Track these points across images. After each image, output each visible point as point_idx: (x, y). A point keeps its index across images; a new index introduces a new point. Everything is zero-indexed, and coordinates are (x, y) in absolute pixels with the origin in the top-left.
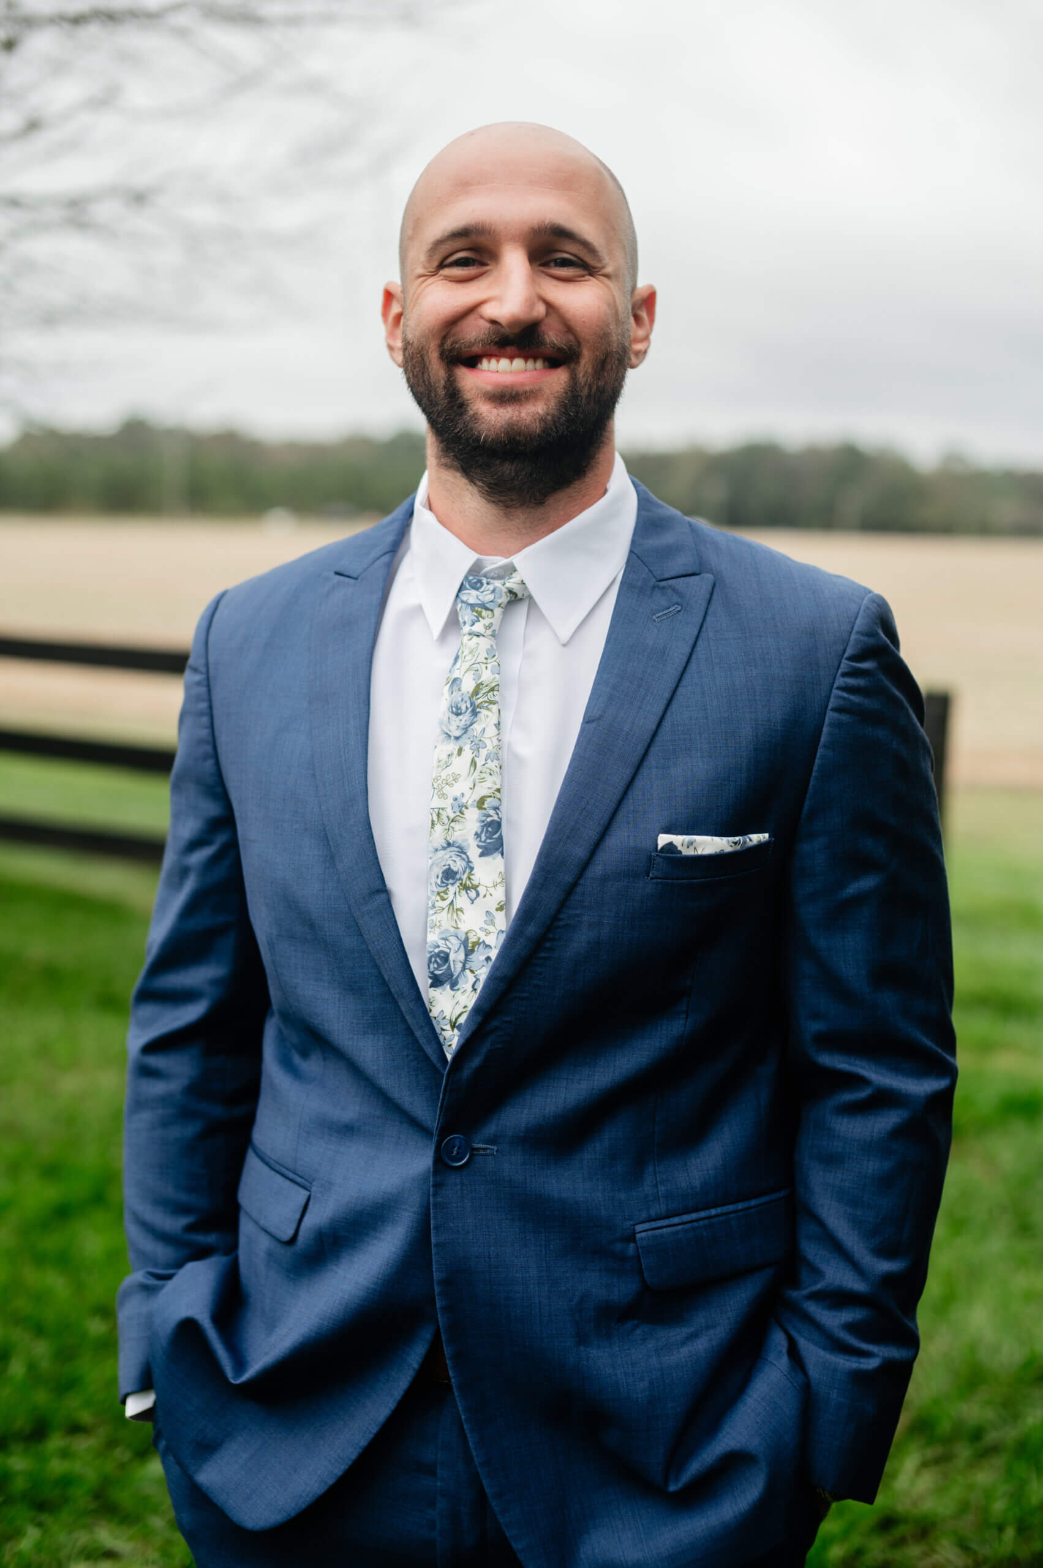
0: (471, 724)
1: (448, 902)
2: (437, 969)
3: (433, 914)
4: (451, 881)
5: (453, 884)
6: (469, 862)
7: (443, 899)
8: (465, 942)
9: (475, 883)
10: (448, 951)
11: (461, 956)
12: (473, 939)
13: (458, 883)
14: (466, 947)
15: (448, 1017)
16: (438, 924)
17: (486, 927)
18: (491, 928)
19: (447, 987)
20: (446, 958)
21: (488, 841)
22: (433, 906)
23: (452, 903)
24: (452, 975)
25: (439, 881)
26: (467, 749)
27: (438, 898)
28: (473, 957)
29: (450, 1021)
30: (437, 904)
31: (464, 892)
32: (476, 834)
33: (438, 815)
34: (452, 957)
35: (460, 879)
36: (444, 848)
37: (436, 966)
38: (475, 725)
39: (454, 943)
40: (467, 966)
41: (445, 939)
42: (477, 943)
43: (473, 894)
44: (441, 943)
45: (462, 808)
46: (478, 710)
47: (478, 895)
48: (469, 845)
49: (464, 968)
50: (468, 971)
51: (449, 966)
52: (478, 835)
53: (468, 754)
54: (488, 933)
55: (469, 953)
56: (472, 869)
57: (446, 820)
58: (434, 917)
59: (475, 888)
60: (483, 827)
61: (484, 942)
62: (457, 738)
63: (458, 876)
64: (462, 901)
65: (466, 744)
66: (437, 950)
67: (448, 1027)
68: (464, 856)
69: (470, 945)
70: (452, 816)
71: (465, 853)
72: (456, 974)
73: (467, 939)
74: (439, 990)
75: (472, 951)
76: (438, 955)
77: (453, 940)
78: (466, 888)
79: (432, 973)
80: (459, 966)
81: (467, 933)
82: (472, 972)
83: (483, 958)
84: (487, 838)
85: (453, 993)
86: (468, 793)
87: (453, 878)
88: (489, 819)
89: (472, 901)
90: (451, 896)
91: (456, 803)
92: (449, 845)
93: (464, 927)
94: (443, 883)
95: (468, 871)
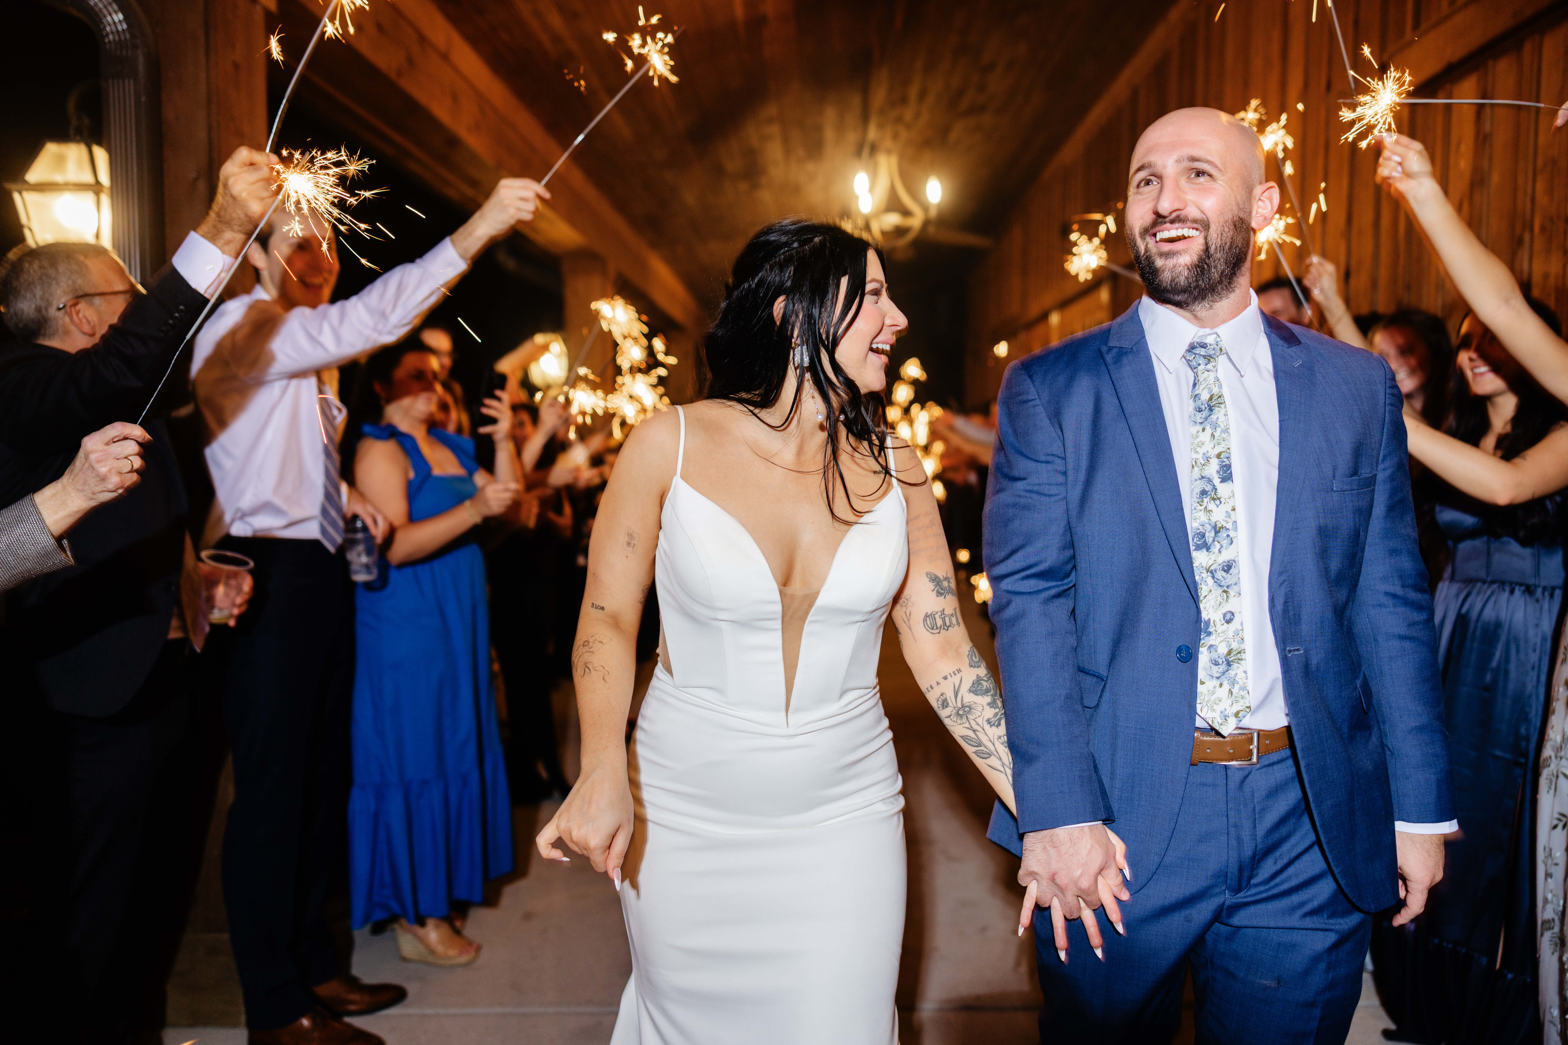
0: (1209, 416)
1: (1204, 507)
2: (1198, 541)
3: (1195, 513)
4: (1205, 496)
5: (1206, 498)
6: (1214, 486)
7: (1201, 505)
8: (1215, 527)
9: (1219, 496)
10: (1204, 531)
11: (1213, 534)
12: (1219, 525)
13: (1209, 497)
14: (1216, 529)
15: (1204, 566)
16: (1198, 518)
17: (1226, 519)
18: (1229, 520)
19: (1205, 550)
20: (1203, 536)
21: (1224, 475)
22: (1195, 509)
23: (1206, 507)
24: (1207, 544)
25: (1198, 496)
26: (1208, 428)
27: (1198, 505)
28: (1219, 534)
29: (1206, 568)
30: (1197, 508)
31: (1212, 501)
32: (1217, 471)
33: (1196, 462)
34: (1207, 535)
35: (1210, 495)
36: (1200, 479)
37: (1197, 539)
38: (1211, 416)
39: (1208, 527)
40: (1216, 539)
41: (1203, 525)
42: (1222, 527)
43: (1218, 502)
44: (1201, 527)
45: (1208, 459)
46: (1212, 408)
47: (1221, 502)
48: (1213, 477)
49: (1214, 540)
50: (1216, 542)
51: (1205, 539)
52: (1218, 472)
53: (1209, 431)
54: (1227, 522)
55: (1217, 532)
56: (1216, 489)
57: (1200, 465)
58: (1196, 515)
59: (1219, 499)
60: (1221, 468)
61: (1225, 527)
62: (1201, 423)
63: (1209, 493)
64: (1212, 506)
65: (1206, 426)
66: (1198, 531)
67: (1205, 571)
68: (1211, 483)
69: (1218, 529)
70: (1203, 463)
71: (1212, 482)
72: (1209, 544)
73: (1216, 525)
74: (1199, 552)
75: (1219, 531)
76: (1199, 534)
77: (1207, 526)
78: (1214, 499)
79: (1195, 543)
80: (1211, 540)
81: (1215, 522)
82: (1219, 542)
83: (1225, 535)
84: (1223, 473)
85: (1208, 553)
86: (1211, 451)
87: (1206, 494)
88: (1224, 464)
89: (1218, 506)
90: (1205, 504)
91: (1207, 456)
92: (1203, 477)
93: (1214, 520)
94: (1200, 496)
95: (1214, 491)
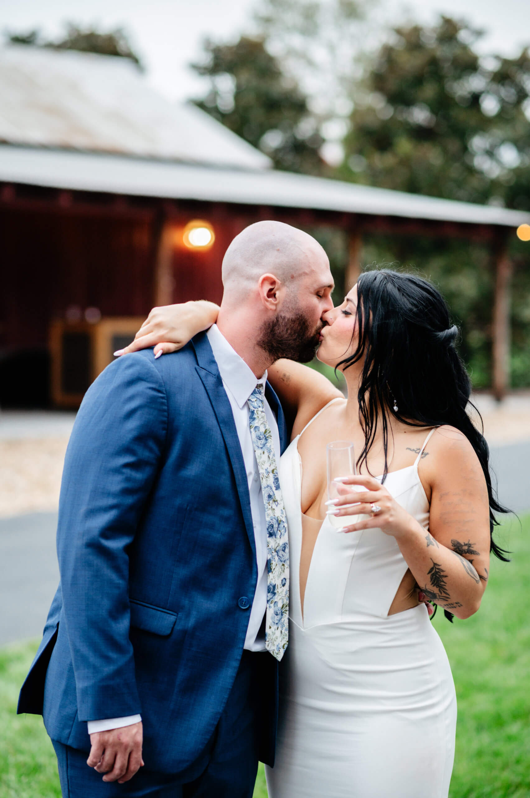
0: (266, 443)
1: (271, 506)
2: (271, 530)
3: (267, 511)
4: (270, 499)
5: (271, 500)
6: (273, 492)
8: (277, 521)
9: (276, 499)
10: (273, 524)
11: (277, 526)
12: (279, 520)
13: (272, 500)
14: (278, 522)
15: (274, 548)
16: (269, 514)
18: (283, 515)
19: (274, 537)
22: (267, 508)
25: (267, 499)
26: (266, 452)
27: (268, 505)
28: (281, 526)
31: (274, 503)
33: (263, 475)
34: (274, 526)
35: (273, 498)
36: (267, 487)
37: (271, 529)
38: (267, 444)
39: (274, 521)
41: (272, 520)
43: (276, 503)
44: (271, 521)
45: (268, 474)
46: (267, 438)
47: (278, 504)
48: (273, 486)
49: (277, 530)
50: (278, 531)
51: (274, 529)
52: (273, 483)
53: (266, 454)
54: (283, 517)
55: (279, 524)
56: (274, 495)
57: (265, 477)
59: (277, 501)
61: (282, 520)
62: (261, 448)
63: (272, 497)
64: (274, 506)
65: (265, 450)
66: (270, 524)
69: (279, 522)
71: (272, 489)
72: (275, 532)
73: (278, 519)
74: (271, 538)
78: (274, 501)
79: (269, 532)
81: (277, 517)
82: (280, 531)
85: (275, 539)
86: (269, 468)
87: (271, 498)
88: (275, 477)
89: (277, 506)
90: (271, 504)
91: (266, 471)
92: (268, 486)
93: (276, 515)
